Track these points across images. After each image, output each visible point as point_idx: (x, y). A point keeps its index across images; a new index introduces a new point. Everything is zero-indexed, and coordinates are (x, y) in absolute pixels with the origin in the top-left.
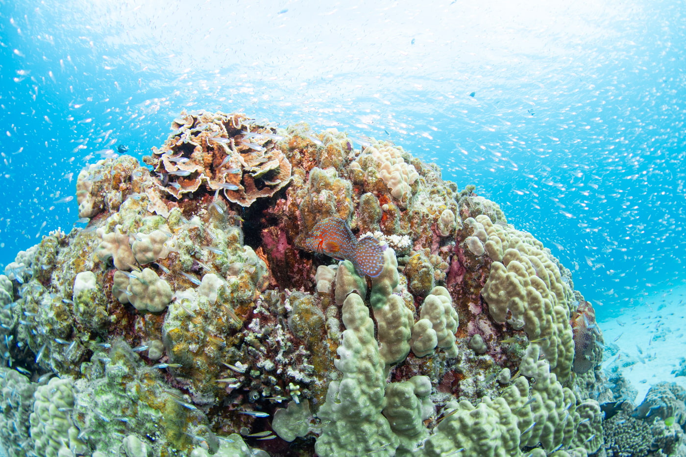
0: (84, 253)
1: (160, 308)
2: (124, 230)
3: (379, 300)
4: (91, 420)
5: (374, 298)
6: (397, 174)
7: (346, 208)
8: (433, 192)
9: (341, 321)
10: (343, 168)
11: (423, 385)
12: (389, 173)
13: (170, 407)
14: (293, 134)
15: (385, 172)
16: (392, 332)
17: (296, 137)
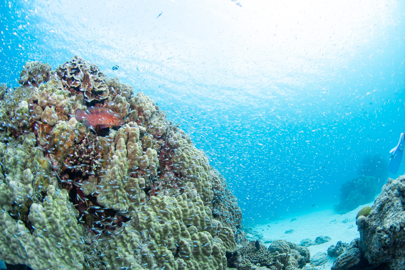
0: (20, 97)
1: (52, 124)
2: (47, 91)
3: (130, 144)
4: (12, 160)
5: (129, 143)
6: (147, 106)
7: (126, 112)
8: (160, 119)
9: (115, 148)
10: (129, 99)
11: (142, 181)
12: (145, 105)
13: (45, 163)
14: (113, 81)
15: (143, 104)
16: (133, 156)
17: (114, 82)
